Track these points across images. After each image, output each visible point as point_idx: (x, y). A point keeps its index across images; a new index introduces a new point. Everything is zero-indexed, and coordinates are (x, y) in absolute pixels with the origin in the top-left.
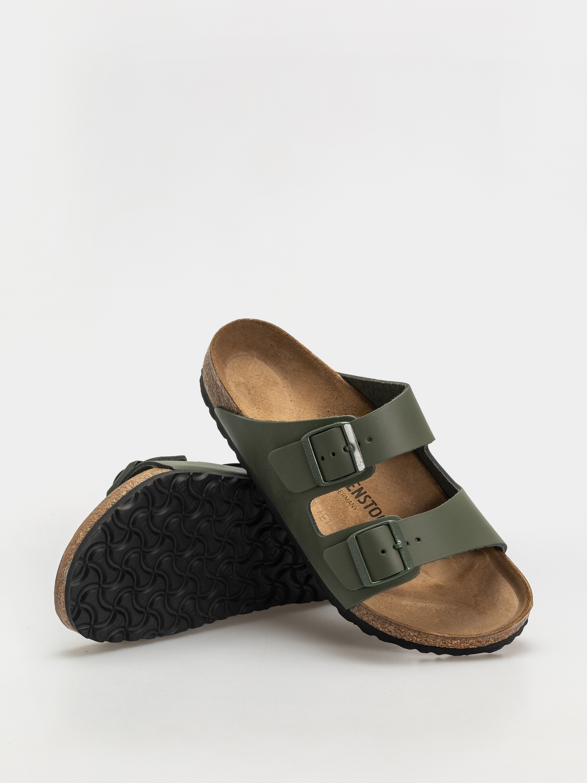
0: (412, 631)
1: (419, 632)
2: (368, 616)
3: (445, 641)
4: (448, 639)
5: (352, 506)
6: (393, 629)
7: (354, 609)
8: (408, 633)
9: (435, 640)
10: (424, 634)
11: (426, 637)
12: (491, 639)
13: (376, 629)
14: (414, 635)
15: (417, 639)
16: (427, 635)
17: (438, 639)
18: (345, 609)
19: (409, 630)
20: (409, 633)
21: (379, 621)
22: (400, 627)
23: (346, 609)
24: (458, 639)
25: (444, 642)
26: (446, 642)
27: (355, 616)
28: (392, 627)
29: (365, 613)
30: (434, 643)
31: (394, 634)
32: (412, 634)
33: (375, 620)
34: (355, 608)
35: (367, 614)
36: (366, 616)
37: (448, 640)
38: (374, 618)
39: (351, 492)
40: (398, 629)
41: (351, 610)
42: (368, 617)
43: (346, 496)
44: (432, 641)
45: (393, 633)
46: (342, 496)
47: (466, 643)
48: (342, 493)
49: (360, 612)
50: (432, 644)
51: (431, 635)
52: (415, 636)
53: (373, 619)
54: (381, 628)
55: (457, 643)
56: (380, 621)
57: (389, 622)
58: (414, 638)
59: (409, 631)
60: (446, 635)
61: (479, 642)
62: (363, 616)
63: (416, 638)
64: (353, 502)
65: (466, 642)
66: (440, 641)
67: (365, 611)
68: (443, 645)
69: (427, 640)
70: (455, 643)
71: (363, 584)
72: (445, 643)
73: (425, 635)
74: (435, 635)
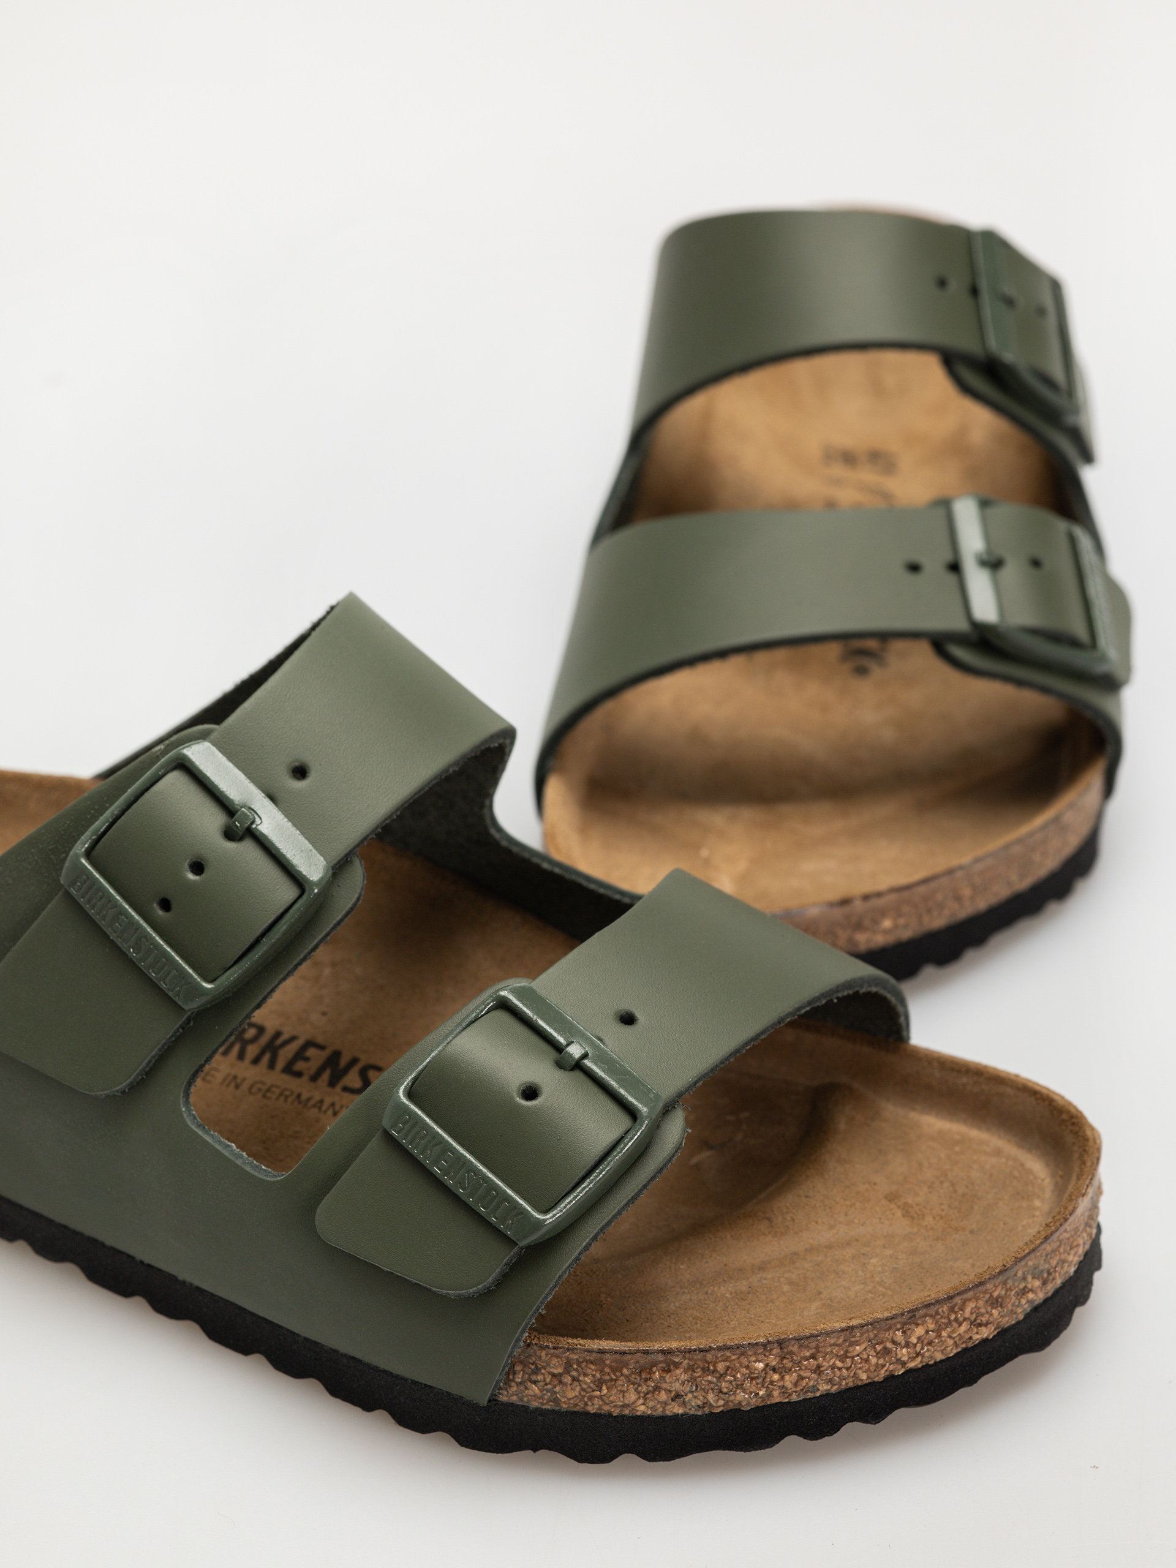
0: (755, 1354)
1: (781, 1343)
2: (574, 1374)
3: (882, 1342)
4: (889, 1329)
5: (330, 1112)
6: (684, 1377)
7: (513, 1380)
8: (744, 1370)
9: (847, 1352)
10: (801, 1340)
11: (813, 1357)
12: (1029, 1278)
13: (621, 1417)
14: (767, 1365)
15: (782, 1378)
16: (813, 1345)
17: (857, 1343)
18: (475, 1406)
19: (743, 1354)
20: (747, 1367)
21: (622, 1375)
22: (709, 1357)
23: (484, 1402)
24: (925, 1316)
25: (881, 1346)
26: (889, 1345)
27: (525, 1409)
28: (678, 1372)
29: (560, 1370)
30: (848, 1369)
31: (692, 1404)
32: (761, 1365)
33: (607, 1378)
34: (514, 1373)
35: (568, 1365)
36: (567, 1379)
37: (891, 1332)
38: (602, 1371)
39: (305, 1079)
40: (703, 1369)
41: (503, 1398)
42: (578, 1380)
43: (294, 1097)
44: (839, 1364)
45: (690, 1396)
46: (282, 1098)
47: (956, 1320)
48: (277, 1091)
49: (540, 1378)
50: (842, 1378)
51: (828, 1334)
52: (774, 1370)
53: (598, 1375)
54: (641, 1401)
55: (927, 1332)
56: (625, 1371)
57: (661, 1357)
58: (772, 1382)
59: (744, 1361)
60: (880, 1316)
61: (996, 1302)
62: (557, 1389)
63: (776, 1377)
64: (328, 1101)
65: (953, 1317)
66: (865, 1349)
67: (554, 1361)
68: (881, 1361)
69: (819, 1367)
70: (919, 1338)
71: (512, 1243)
72: (886, 1351)
73: (807, 1348)
74: (843, 1330)
